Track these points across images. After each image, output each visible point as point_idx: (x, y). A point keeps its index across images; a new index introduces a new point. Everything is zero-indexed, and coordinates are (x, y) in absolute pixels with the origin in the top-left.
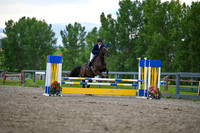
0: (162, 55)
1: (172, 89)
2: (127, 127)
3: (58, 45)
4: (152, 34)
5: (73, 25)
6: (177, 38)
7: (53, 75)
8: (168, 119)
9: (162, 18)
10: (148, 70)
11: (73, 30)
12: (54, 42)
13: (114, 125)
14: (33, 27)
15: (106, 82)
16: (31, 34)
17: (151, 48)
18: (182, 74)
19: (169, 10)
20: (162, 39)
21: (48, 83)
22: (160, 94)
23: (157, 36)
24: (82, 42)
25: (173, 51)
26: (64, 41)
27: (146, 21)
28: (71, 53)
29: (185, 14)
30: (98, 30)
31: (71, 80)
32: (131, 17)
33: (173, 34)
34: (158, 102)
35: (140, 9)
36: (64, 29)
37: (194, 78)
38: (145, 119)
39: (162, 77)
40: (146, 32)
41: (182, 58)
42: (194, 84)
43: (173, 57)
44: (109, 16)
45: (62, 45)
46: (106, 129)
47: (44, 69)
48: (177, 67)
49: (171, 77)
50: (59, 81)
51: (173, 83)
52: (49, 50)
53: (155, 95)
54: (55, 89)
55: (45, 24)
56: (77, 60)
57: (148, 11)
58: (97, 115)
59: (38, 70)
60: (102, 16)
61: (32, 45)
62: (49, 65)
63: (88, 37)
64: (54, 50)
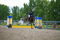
0: (42, 16)
1: (45, 26)
2: (32, 37)
3: (11, 13)
4: (39, 10)
5: (15, 7)
6: (46, 11)
7: (9, 22)
8: (44, 35)
9: (42, 5)
10: (38, 20)
11: (16, 8)
12: (10, 12)
13: (28, 37)
14: (3, 7)
15: (25, 24)
16: (2, 9)
17: (39, 14)
18: (48, 22)
19: (44, 2)
20: (42, 11)
21: (8, 24)
22: (41, 27)
23: (41, 10)
24: (18, 12)
25: (45, 15)
26: (13, 12)
27: (37, 6)
28: (15, 15)
29: (49, 3)
30: (23, 8)
31: (15, 23)
32: (33, 5)
33: (45, 10)
34: (41, 30)
35: (35, 2)
36: (13, 8)
37: (51, 23)
38: (37, 35)
39: (42, 22)
40: (37, 9)
41: (48, 17)
42: (52, 24)
43: (45, 16)
44: (26, 4)
45: (12, 13)
46: (25, 38)
47: (7, 20)
48: (46, 19)
49: (45, 22)
50: (11, 24)
51: (45, 24)
52: (8, 14)
53: (40, 28)
54: (10, 26)
55: (7, 6)
56: (17, 17)
57: (38, 3)
58: (23, 34)
59: (5, 20)
60: (24, 4)
61: (3, 13)
62: (8, 19)
63: (20, 10)
64: (10, 14)
